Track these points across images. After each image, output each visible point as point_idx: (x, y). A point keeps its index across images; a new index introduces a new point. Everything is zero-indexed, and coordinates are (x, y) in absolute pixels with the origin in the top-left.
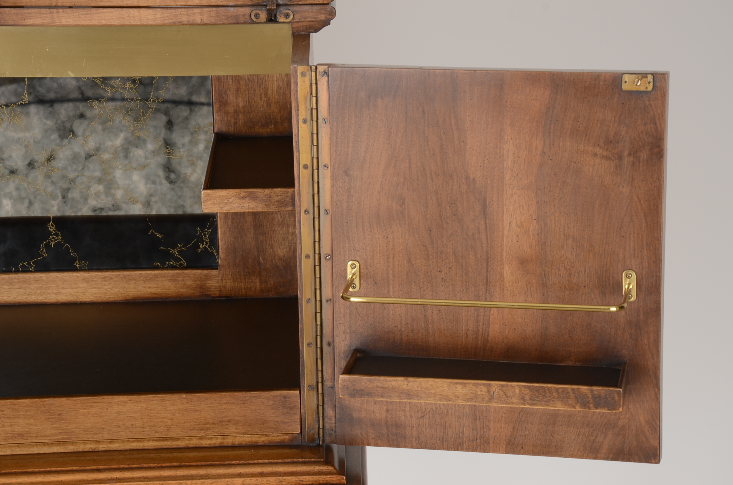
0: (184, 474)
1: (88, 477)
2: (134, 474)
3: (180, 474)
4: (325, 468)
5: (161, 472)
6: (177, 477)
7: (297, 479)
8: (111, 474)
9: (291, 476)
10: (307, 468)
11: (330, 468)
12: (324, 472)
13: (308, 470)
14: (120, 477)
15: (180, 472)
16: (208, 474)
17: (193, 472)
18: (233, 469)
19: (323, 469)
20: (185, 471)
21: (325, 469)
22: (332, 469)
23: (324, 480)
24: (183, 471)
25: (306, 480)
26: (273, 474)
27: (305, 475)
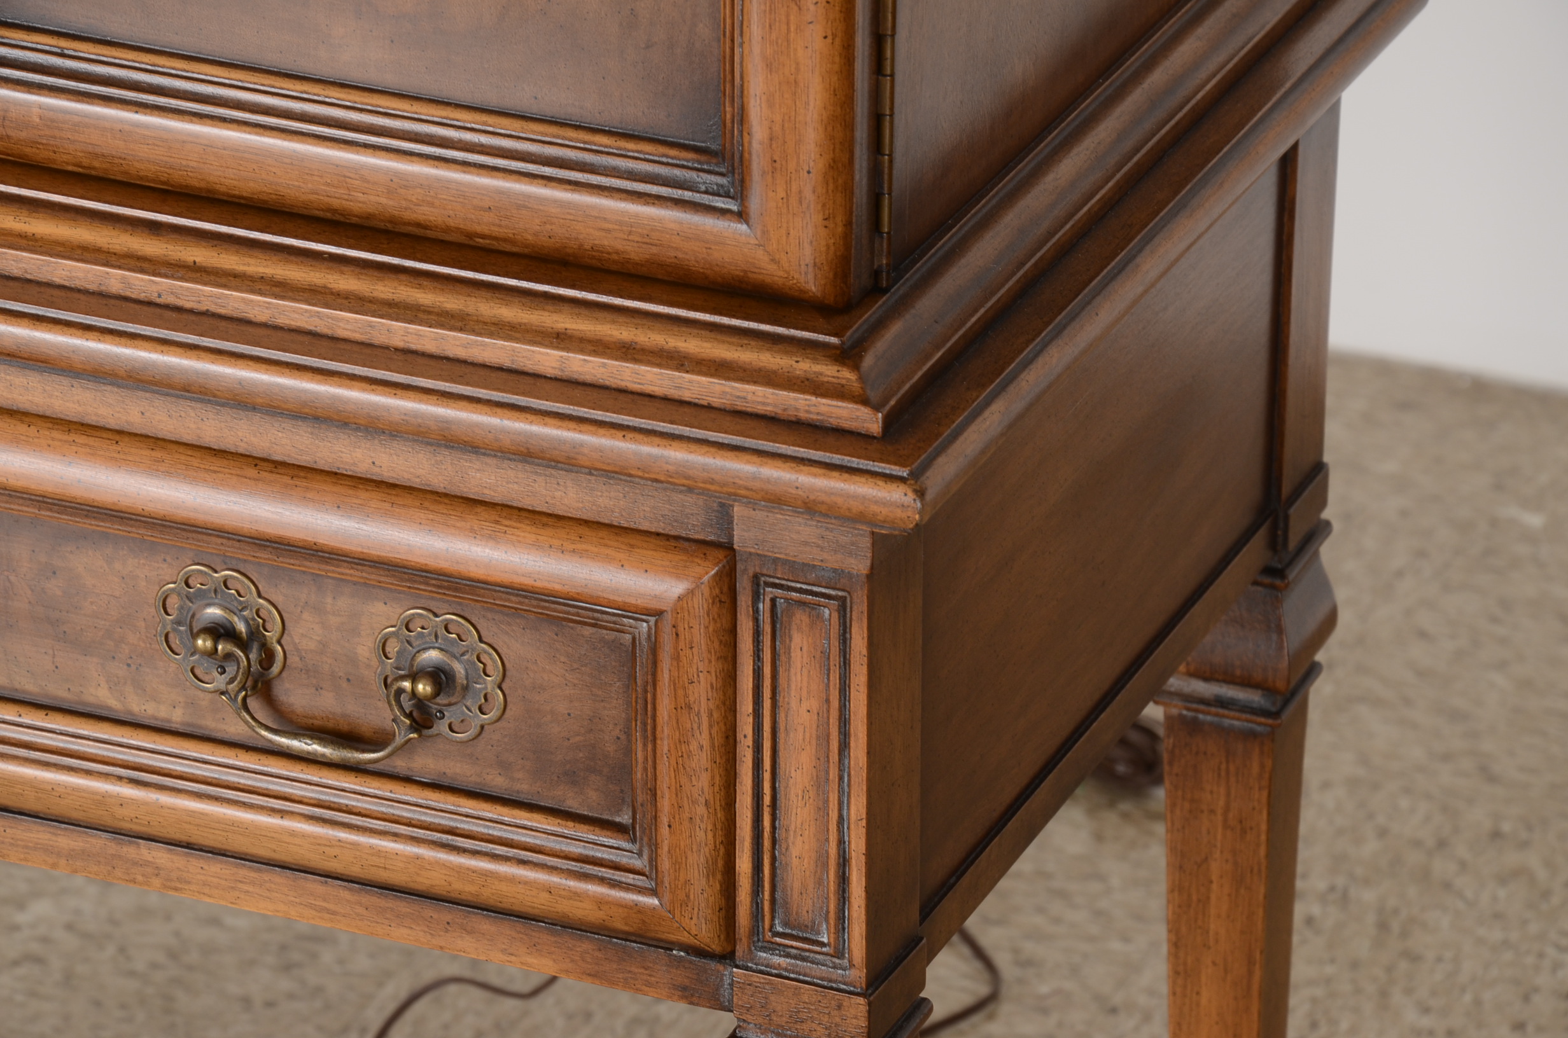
0: (395, 297)
1: (114, 241)
2: (249, 265)
3: (383, 296)
4: (829, 371)
5: (330, 276)
6: (372, 301)
7: (727, 390)
8: (181, 248)
9: (712, 376)
10: (772, 360)
11: (847, 375)
12: (823, 383)
13: (775, 367)
14: (204, 264)
15: (387, 289)
16: (468, 315)
17: (423, 295)
18: (547, 314)
19: (821, 374)
20: (402, 288)
21: (829, 373)
22: (848, 380)
23: (812, 409)
24: (395, 288)
25: (755, 398)
26: (661, 357)
27: (755, 383)
